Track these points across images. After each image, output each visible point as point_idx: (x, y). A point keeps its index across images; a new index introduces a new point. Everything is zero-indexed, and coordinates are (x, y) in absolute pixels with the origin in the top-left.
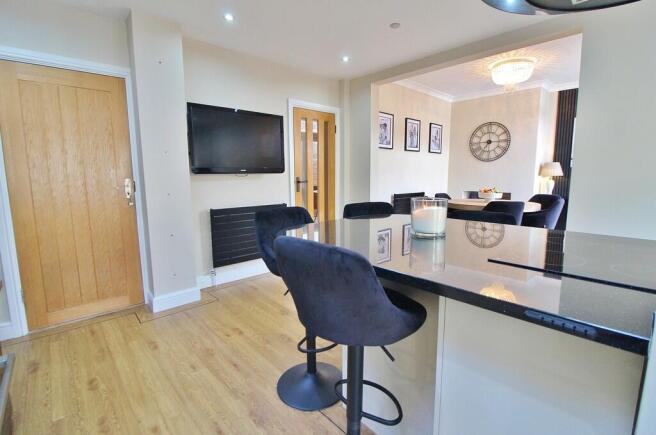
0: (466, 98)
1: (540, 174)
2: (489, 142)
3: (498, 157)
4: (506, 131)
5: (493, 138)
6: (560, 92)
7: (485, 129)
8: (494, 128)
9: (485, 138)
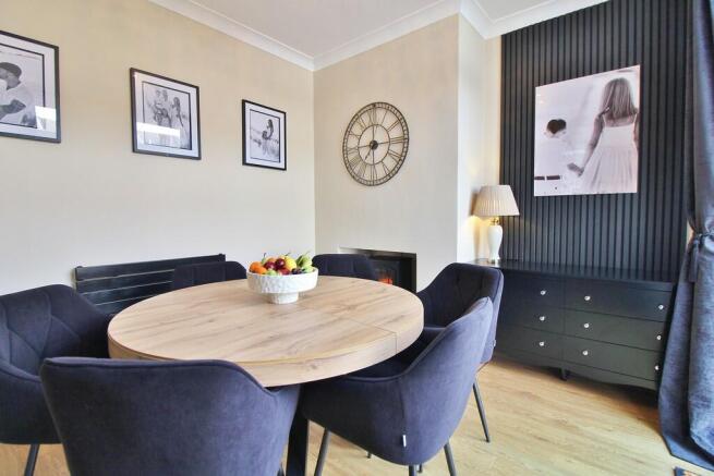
0: (334, 60)
1: (472, 212)
2: (374, 145)
3: (390, 176)
4: (401, 121)
5: (380, 137)
6: (503, 36)
7: (365, 119)
8: (380, 113)
9: (366, 139)
